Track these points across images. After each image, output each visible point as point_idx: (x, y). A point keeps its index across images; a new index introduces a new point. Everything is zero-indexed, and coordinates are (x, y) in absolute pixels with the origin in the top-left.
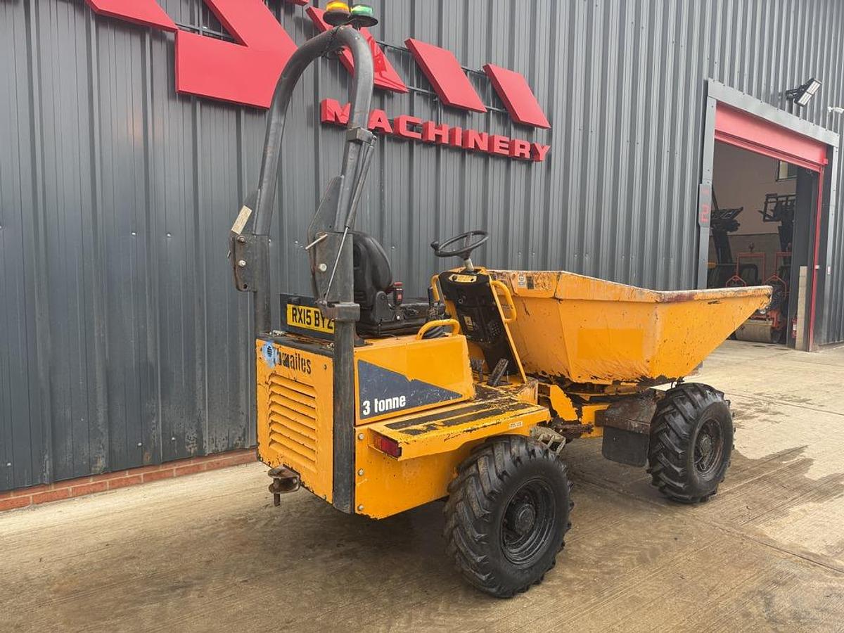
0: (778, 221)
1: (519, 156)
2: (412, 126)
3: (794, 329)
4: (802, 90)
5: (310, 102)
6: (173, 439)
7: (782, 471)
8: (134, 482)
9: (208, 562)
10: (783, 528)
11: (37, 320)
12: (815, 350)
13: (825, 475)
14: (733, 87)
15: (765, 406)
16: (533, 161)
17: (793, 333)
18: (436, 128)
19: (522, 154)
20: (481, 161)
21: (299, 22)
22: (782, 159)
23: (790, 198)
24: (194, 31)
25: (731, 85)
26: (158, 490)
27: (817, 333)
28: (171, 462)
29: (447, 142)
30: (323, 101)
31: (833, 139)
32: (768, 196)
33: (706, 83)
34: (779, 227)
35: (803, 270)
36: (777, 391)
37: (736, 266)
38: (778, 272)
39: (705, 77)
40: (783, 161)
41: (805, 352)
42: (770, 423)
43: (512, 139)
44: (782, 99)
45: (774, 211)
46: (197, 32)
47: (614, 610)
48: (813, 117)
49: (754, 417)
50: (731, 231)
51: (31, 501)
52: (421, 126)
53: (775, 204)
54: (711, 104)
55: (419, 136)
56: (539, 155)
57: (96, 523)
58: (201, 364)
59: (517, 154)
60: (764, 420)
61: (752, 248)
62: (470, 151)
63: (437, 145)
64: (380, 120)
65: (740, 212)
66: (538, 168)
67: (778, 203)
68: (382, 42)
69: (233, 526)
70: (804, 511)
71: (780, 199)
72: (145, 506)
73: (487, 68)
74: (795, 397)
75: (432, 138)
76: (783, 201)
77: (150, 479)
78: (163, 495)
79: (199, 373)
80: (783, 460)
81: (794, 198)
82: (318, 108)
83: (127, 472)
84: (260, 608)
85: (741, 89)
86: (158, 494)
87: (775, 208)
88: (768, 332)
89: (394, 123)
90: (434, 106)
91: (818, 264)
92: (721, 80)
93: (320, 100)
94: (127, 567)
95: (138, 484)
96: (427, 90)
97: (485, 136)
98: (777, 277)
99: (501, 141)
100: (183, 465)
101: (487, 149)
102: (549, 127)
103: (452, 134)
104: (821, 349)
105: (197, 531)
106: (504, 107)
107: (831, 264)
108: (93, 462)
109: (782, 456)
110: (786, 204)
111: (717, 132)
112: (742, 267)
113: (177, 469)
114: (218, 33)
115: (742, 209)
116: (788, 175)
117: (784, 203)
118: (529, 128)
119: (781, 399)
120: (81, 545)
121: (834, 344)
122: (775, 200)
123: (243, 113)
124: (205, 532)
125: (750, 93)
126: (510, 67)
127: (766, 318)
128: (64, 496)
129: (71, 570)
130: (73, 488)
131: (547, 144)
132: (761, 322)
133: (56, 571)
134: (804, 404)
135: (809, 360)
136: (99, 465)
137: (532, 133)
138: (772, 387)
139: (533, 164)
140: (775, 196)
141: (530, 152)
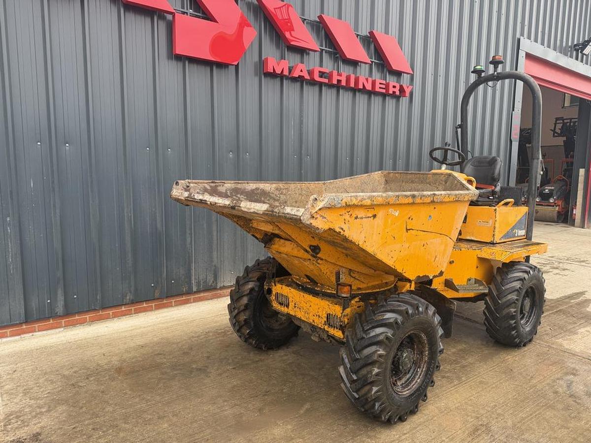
0: (563, 136)
1: (392, 93)
2: (322, 74)
3: (574, 212)
4: (586, 44)
5: (256, 59)
6: (173, 282)
7: (571, 306)
8: (149, 309)
9: (208, 357)
10: (576, 342)
11: (90, 204)
12: (588, 227)
14: (537, 43)
15: (556, 265)
16: (400, 97)
17: (574, 215)
18: (338, 75)
19: (394, 92)
20: (366, 97)
22: (568, 92)
23: (573, 120)
24: (184, 13)
25: (536, 41)
26: (165, 314)
28: (172, 296)
29: (345, 85)
30: (265, 59)
32: (557, 119)
33: (519, 40)
34: (564, 141)
35: (582, 172)
36: (564, 255)
38: (563, 173)
39: (518, 36)
40: (568, 94)
42: (561, 276)
43: (387, 82)
44: (571, 50)
45: (562, 129)
46: (186, 14)
47: (470, 388)
49: (549, 272)
51: (88, 321)
52: (328, 74)
53: (562, 124)
54: (522, 54)
55: (326, 81)
56: (405, 92)
57: (131, 334)
58: (190, 234)
59: (391, 92)
60: (557, 274)
62: (359, 90)
63: (338, 87)
64: (301, 71)
66: (404, 101)
67: (564, 124)
68: (303, 17)
69: (218, 336)
70: (589, 331)
71: (565, 121)
72: (158, 324)
73: (371, 33)
74: (577, 258)
75: (335, 82)
76: (567, 123)
77: (158, 307)
78: (169, 317)
79: (188, 240)
80: (572, 300)
81: (576, 120)
82: (262, 63)
83: (145, 302)
84: (247, 383)
85: (543, 44)
86: (165, 316)
87: (562, 127)
88: (555, 215)
89: (311, 73)
90: (336, 60)
92: (529, 38)
93: (263, 58)
94: (158, 360)
95: (151, 310)
96: (331, 49)
97: (370, 80)
98: (562, 176)
99: (380, 84)
100: (179, 299)
101: (371, 89)
102: (412, 73)
103: (348, 79)
105: (196, 338)
106: (382, 60)
108: (124, 296)
109: (570, 297)
110: (570, 125)
113: (175, 302)
114: (199, 14)
116: (571, 103)
117: (568, 124)
118: (398, 74)
119: (567, 260)
120: (126, 346)
122: (561, 121)
123: (214, 68)
124: (201, 339)
125: (549, 46)
126: (387, 32)
127: (554, 205)
128: (107, 318)
129: (124, 361)
130: (112, 312)
131: (410, 85)
132: (551, 207)
133: (115, 361)
134: (584, 264)
135: (585, 235)
136: (128, 298)
137: (400, 77)
138: (560, 252)
139: (401, 99)
140: (562, 119)
141: (399, 90)
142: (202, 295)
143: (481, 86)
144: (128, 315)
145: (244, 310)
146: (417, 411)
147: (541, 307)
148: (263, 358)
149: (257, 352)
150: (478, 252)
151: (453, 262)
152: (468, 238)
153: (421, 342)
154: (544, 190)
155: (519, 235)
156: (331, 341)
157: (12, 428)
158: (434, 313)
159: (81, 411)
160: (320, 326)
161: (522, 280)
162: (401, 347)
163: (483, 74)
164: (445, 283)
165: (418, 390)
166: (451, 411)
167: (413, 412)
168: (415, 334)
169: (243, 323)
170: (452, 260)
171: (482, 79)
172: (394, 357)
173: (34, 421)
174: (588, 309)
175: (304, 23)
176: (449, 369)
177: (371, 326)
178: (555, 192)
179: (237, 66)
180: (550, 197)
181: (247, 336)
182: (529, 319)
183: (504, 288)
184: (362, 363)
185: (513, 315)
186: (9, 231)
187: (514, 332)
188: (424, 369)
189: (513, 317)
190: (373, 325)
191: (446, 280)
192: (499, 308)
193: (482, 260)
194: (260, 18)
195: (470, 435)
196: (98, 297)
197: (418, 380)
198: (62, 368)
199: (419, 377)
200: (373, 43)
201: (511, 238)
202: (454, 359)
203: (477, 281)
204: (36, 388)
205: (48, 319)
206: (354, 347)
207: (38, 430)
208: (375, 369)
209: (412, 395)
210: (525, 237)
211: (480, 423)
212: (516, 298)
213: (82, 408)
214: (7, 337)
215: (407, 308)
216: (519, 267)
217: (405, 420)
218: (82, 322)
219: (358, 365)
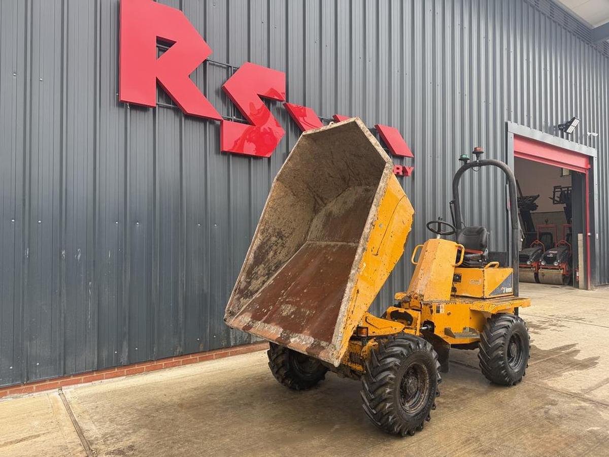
0: (563, 203)
3: (577, 275)
4: (568, 124)
6: (215, 337)
7: (560, 355)
8: (194, 361)
9: (252, 396)
10: (559, 382)
12: (592, 289)
13: (587, 358)
14: (524, 125)
15: (555, 322)
17: (577, 278)
19: (398, 173)
21: (278, 110)
23: (570, 189)
24: (229, 119)
25: (522, 124)
27: (593, 278)
28: (213, 350)
31: (593, 152)
32: (555, 188)
33: (507, 124)
34: (564, 207)
35: (580, 236)
36: (564, 314)
37: (537, 234)
38: (566, 237)
39: (505, 120)
41: (586, 291)
42: (557, 332)
44: (556, 129)
45: (560, 197)
46: (231, 120)
47: (466, 414)
48: (578, 140)
50: (533, 210)
51: (145, 370)
53: (560, 193)
54: (510, 136)
56: (407, 172)
60: (554, 330)
61: (547, 222)
65: (537, 198)
66: (407, 179)
67: (562, 192)
68: (321, 117)
70: (572, 374)
71: (563, 189)
72: (204, 373)
73: (377, 126)
74: (575, 317)
76: (565, 191)
77: (202, 360)
78: (212, 368)
80: (562, 350)
81: (572, 188)
83: (191, 356)
85: (529, 126)
87: (560, 195)
88: (561, 278)
91: (590, 232)
92: (516, 121)
94: (211, 398)
95: (196, 362)
98: (565, 241)
100: (219, 352)
102: (413, 156)
104: (596, 289)
106: (387, 147)
107: (598, 232)
108: (175, 349)
110: (568, 193)
111: (515, 152)
112: (541, 235)
113: (216, 355)
114: (241, 120)
115: (539, 196)
118: (401, 158)
119: (566, 318)
120: (182, 389)
121: (605, 285)
122: (559, 190)
123: (252, 159)
125: (535, 128)
126: (390, 125)
127: (559, 268)
128: (160, 368)
129: (183, 399)
130: (165, 364)
131: (412, 166)
132: (556, 271)
133: (176, 399)
134: (580, 321)
135: (588, 296)
136: (178, 350)
137: (403, 160)
138: (560, 311)
139: (404, 177)
140: (560, 187)
141: (402, 171)
142: (238, 349)
143: (467, 171)
144: (177, 366)
145: (282, 354)
146: (423, 429)
147: (527, 352)
148: (297, 396)
149: (291, 392)
150: (470, 305)
151: (450, 313)
152: (463, 295)
153: (423, 372)
154: (549, 254)
155: (507, 291)
156: (353, 376)
157: (110, 443)
158: (431, 349)
159: (160, 432)
160: (344, 363)
161: (507, 327)
162: (406, 375)
163: (468, 161)
164: (445, 331)
165: (422, 410)
166: (450, 429)
167: (419, 429)
168: (418, 365)
169: (281, 365)
170: (449, 312)
171: (467, 165)
172: (402, 383)
173: (125, 439)
174: (575, 358)
175: (321, 121)
176: (450, 402)
177: (383, 357)
178: (558, 256)
179: (269, 159)
180: (555, 261)
181: (284, 377)
182: (518, 362)
183: (492, 335)
184: (377, 384)
185: (501, 357)
186: (90, 293)
187: (503, 372)
188: (426, 394)
189: (501, 359)
190: (385, 356)
191: (445, 329)
192: (490, 351)
193: (474, 312)
194: (287, 118)
195: (463, 443)
196: (155, 350)
197: (422, 403)
198: (134, 404)
199: (423, 400)
200: (379, 134)
201: (499, 294)
202: (455, 395)
203: (471, 330)
204: (118, 418)
205: (114, 368)
206: (371, 374)
207: (131, 444)
208: (388, 389)
209: (417, 415)
210: (513, 294)
211: (471, 436)
212: (502, 342)
213: (159, 430)
214: (81, 383)
215: (410, 343)
216: (504, 317)
217: (413, 435)
218: (140, 372)
219: (375, 387)
